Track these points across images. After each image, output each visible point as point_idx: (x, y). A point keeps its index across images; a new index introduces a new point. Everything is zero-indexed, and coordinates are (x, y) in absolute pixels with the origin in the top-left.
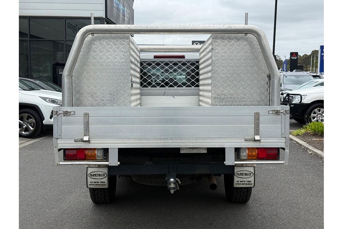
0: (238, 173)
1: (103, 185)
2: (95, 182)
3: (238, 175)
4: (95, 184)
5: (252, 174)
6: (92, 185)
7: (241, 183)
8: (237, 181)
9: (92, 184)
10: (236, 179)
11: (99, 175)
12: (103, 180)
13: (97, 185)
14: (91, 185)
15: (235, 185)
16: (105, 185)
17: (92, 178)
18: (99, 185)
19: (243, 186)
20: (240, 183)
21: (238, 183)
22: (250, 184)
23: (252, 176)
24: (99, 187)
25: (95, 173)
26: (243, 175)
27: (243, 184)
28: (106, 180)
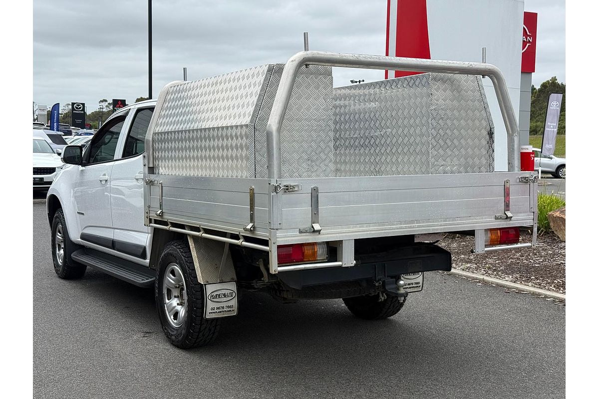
1: (230, 311)
2: (218, 308)
4: (218, 311)
6: (214, 313)
7: (409, 286)
9: (214, 311)
11: (225, 295)
12: (230, 304)
13: (220, 312)
14: (212, 313)
16: (233, 311)
17: (213, 301)
18: (223, 311)
24: (223, 314)
25: (218, 293)
28: (234, 303)
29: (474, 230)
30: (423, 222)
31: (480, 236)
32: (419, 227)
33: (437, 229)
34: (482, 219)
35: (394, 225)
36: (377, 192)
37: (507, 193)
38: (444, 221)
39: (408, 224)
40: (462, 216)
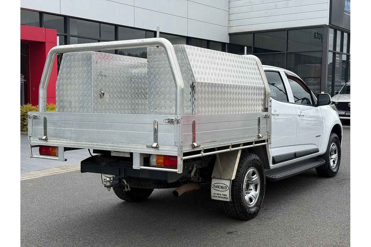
0: (215, 185)
3: (215, 187)
5: (227, 188)
7: (218, 196)
8: (214, 194)
10: (213, 191)
15: (213, 197)
19: (220, 199)
20: (216, 195)
21: (215, 195)
22: (225, 198)
23: (227, 189)
26: (219, 188)
27: (219, 197)
29: (133, 153)
30: (99, 143)
31: (136, 157)
32: (97, 145)
33: (108, 148)
34: (137, 146)
35: (83, 142)
36: (74, 122)
37: (156, 131)
38: (112, 144)
39: (90, 142)
40: (123, 142)
